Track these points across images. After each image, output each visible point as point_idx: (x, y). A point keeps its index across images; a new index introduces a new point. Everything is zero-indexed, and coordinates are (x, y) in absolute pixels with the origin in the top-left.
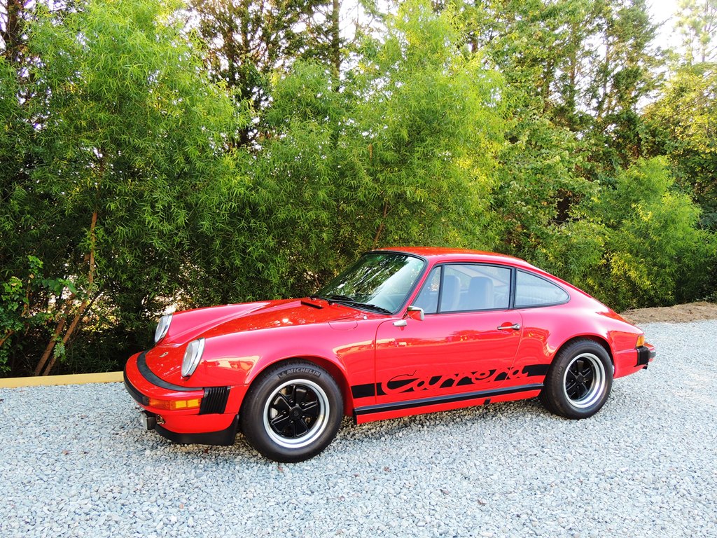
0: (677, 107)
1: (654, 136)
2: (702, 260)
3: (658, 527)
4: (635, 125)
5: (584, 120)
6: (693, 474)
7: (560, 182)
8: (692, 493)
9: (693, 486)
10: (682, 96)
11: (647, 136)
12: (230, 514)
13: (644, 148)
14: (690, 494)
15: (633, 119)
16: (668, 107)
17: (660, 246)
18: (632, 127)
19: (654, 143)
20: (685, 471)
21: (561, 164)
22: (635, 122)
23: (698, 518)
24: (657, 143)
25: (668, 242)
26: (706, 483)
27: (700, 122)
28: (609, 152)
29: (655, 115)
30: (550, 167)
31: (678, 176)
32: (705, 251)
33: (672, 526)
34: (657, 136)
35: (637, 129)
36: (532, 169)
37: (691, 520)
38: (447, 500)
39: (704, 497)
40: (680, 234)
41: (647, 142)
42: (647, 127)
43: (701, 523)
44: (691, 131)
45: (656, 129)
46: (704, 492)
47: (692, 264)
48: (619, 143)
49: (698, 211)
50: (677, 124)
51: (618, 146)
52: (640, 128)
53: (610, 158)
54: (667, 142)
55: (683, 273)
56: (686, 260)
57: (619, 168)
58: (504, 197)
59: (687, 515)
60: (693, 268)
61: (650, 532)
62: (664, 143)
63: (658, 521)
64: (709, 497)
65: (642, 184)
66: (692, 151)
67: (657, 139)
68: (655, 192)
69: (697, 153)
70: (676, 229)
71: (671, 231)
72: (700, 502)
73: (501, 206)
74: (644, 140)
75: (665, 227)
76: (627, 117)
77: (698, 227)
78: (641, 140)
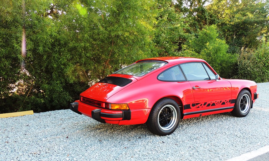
0: (219, 6)
1: (211, 17)
2: (229, 65)
3: (234, 146)
4: (204, 13)
5: (186, 10)
6: (241, 131)
7: (180, 34)
8: (242, 136)
9: (241, 134)
10: (220, 2)
11: (209, 17)
12: (89, 155)
13: (208, 22)
14: (241, 137)
15: (204, 10)
16: (215, 6)
17: (215, 59)
18: (203, 13)
19: (211, 20)
20: (238, 131)
21: (180, 27)
22: (204, 11)
23: (245, 143)
24: (212, 20)
25: (218, 58)
26: (245, 133)
27: (227, 12)
28: (195, 23)
29: (211, 9)
30: (176, 28)
31: (220, 33)
32: (230, 61)
33: (238, 145)
34: (212, 17)
35: (205, 14)
36: (170, 29)
37: (243, 143)
38: (165, 145)
39: (245, 137)
40: (221, 55)
41: (209, 20)
42: (209, 14)
43: (246, 144)
44: (223, 16)
45: (212, 15)
46: (245, 136)
47: (226, 66)
48: (198, 20)
49: (228, 46)
50: (219, 13)
51: (199, 21)
52: (206, 14)
53: (196, 26)
54: (216, 20)
55: (223, 70)
56: (224, 65)
57: (198, 30)
58: (159, 40)
59: (241, 142)
60: (226, 67)
61: (232, 148)
62: (215, 20)
63: (234, 145)
64: (247, 137)
65: (207, 36)
66: (224, 24)
67: (212, 19)
68: (212, 39)
69: (226, 25)
70: (220, 53)
71: (219, 54)
72: (244, 139)
73: (158, 44)
74: (208, 19)
75: (216, 53)
76: (202, 9)
77: (227, 52)
78: (207, 19)
